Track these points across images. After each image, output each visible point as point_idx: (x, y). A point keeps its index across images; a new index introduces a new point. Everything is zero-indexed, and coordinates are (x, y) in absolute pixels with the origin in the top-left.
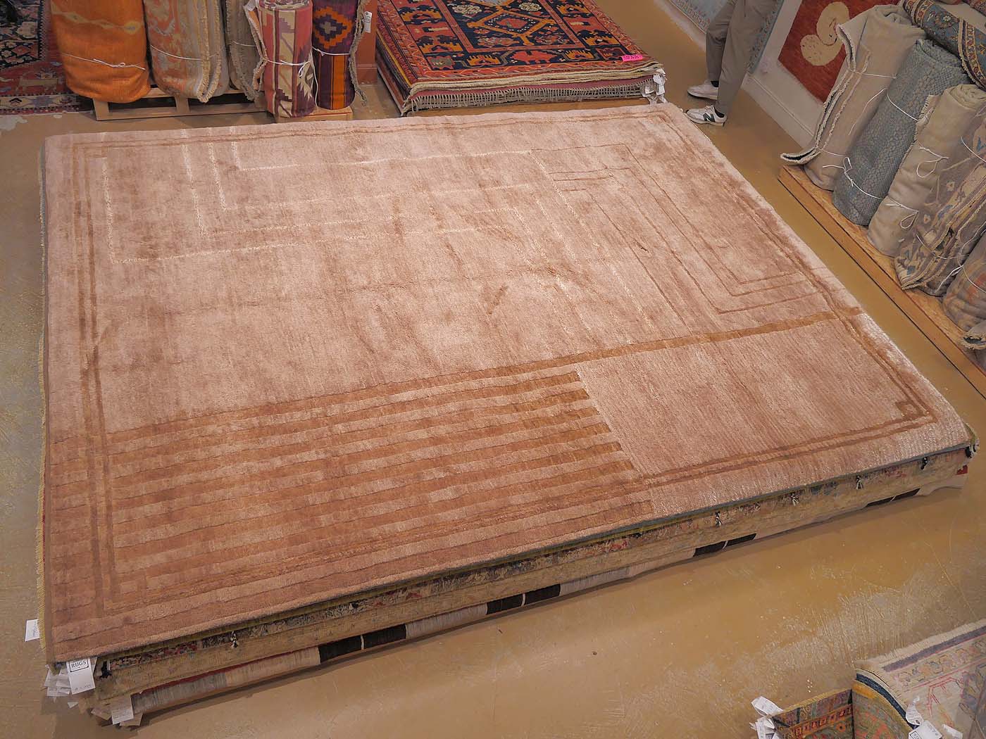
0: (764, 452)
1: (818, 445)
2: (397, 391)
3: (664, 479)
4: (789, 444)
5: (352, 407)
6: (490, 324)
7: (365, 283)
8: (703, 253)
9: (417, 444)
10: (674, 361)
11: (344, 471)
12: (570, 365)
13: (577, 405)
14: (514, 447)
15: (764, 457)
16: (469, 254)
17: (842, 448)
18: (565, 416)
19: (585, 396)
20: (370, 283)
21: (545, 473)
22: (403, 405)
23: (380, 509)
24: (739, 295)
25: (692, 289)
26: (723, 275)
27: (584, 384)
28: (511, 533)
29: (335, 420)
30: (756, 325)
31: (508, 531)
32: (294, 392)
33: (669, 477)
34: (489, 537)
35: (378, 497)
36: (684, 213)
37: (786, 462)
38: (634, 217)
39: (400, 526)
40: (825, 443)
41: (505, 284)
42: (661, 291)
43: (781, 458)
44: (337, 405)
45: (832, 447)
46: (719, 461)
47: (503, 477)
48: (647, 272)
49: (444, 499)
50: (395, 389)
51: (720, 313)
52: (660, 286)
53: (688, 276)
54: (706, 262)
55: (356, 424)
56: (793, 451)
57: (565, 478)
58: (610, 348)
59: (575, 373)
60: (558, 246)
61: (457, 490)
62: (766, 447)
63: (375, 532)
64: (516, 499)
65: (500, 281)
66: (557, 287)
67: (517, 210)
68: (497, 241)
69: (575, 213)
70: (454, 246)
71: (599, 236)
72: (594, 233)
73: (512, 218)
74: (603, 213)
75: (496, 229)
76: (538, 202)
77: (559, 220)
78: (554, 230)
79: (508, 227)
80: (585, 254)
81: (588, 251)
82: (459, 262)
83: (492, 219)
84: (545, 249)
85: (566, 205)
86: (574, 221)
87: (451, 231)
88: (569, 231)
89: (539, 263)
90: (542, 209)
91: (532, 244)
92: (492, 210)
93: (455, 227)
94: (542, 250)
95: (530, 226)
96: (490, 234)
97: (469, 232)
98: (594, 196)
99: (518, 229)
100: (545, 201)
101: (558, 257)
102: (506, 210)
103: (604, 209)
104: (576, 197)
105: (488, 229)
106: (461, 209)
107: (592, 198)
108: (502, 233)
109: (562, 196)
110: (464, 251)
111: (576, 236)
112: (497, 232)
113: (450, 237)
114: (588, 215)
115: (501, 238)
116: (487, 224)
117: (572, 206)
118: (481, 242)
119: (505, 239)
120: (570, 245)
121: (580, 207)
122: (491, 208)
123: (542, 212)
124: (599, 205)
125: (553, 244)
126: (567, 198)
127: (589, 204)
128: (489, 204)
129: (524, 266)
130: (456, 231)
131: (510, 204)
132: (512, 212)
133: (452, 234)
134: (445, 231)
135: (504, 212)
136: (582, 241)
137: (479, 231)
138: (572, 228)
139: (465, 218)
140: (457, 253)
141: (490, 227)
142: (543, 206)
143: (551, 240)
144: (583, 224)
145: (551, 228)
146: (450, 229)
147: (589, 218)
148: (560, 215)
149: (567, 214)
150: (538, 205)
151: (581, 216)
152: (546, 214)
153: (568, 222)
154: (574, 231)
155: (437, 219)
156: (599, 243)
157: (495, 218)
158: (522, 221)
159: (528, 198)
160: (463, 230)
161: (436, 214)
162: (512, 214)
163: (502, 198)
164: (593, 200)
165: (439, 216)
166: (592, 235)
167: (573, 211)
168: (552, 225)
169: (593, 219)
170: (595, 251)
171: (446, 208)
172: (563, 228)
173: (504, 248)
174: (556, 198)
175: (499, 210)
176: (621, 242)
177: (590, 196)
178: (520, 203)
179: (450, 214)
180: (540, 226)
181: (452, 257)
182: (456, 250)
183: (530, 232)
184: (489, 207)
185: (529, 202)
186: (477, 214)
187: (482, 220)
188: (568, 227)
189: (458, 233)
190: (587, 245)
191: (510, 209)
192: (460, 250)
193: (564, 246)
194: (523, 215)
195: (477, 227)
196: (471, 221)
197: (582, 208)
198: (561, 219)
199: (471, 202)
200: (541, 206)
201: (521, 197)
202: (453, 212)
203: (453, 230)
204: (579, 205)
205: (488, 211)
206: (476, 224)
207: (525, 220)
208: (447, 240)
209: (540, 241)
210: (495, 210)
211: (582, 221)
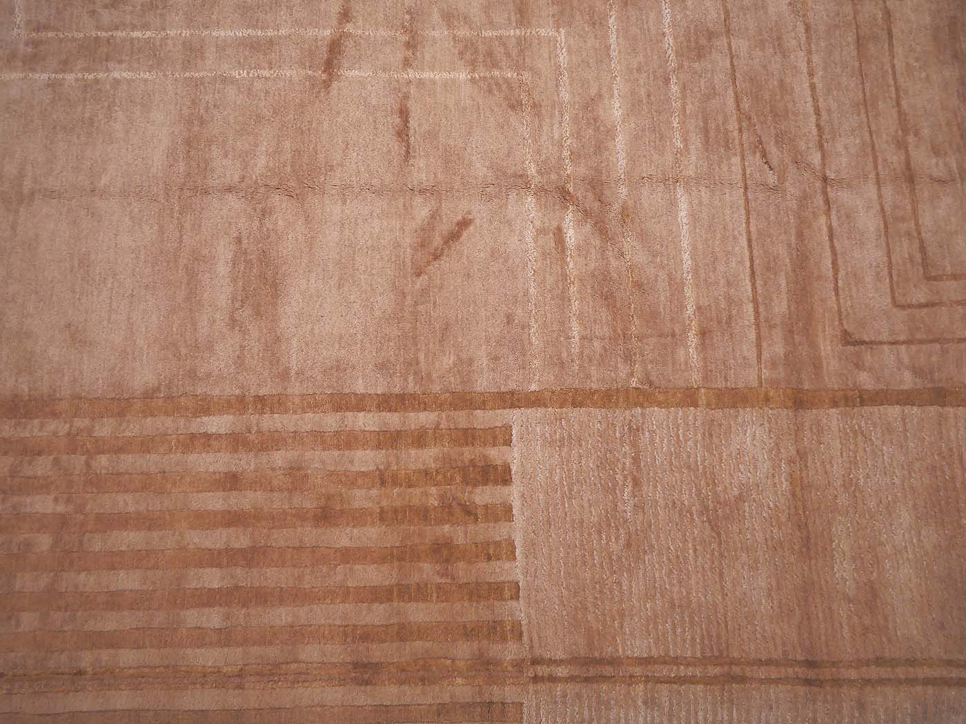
0: (769, 662)
1: (884, 672)
2: (207, 411)
3: (562, 671)
4: (826, 658)
5: (133, 428)
6: (409, 298)
7: (236, 178)
8: (888, 191)
9: (203, 520)
10: (699, 437)
11: (81, 543)
12: (507, 410)
13: (483, 496)
14: (347, 556)
15: (762, 673)
16: (432, 135)
17: (930, 690)
18: (457, 510)
19: (504, 477)
20: (243, 179)
21: (377, 614)
22: (207, 441)
23: (110, 623)
24: (910, 306)
25: (819, 277)
26: (904, 248)
27: (514, 456)
28: (280, 708)
29: (100, 447)
30: (908, 381)
31: (277, 704)
32: (58, 384)
33: (576, 671)
34: (245, 706)
35: (114, 601)
36: (901, 80)
37: (801, 690)
38: (788, 80)
39: (128, 657)
40: (901, 672)
41: (469, 213)
42: (753, 274)
43: (797, 681)
44: (111, 420)
45: (912, 682)
46: (676, 661)
47: (306, 608)
48: (748, 223)
49: (204, 626)
50: (205, 407)
51: (847, 343)
52: (757, 262)
53: (827, 244)
54: (884, 217)
55: (128, 461)
56: (827, 673)
57: (403, 632)
58: (594, 386)
59: (507, 428)
60: (601, 139)
61: (227, 617)
62: (777, 654)
63: (86, 660)
64: (311, 653)
65: (464, 205)
66: (559, 234)
67: (563, 37)
68: (496, 109)
69: (673, 57)
70: (412, 115)
71: (693, 121)
72: (688, 112)
73: (546, 56)
74: (728, 62)
75: (506, 80)
76: (611, 21)
77: (634, 71)
78: (612, 96)
79: (530, 78)
80: (646, 162)
81: (656, 156)
82: (408, 152)
83: (508, 55)
84: (574, 140)
85: (664, 34)
86: (661, 76)
87: (422, 76)
88: (641, 101)
89: (550, 173)
90: (613, 39)
91: (556, 126)
92: (518, 32)
93: (434, 66)
94: (569, 141)
95: (572, 80)
96: (490, 91)
97: (453, 81)
98: (731, 15)
99: (546, 84)
100: (628, 18)
101: (591, 163)
102: (543, 34)
103: (736, 52)
104: (692, 17)
105: (492, 78)
106: (462, 23)
107: (725, 20)
108: (512, 91)
109: (666, 9)
110: (426, 127)
111: (649, 115)
112: (504, 87)
113: (415, 89)
114: (696, 65)
115: (507, 102)
116: (495, 65)
117: (675, 38)
118: (465, 109)
119: (512, 107)
120: (627, 136)
121: (689, 41)
122: (517, 28)
123: (608, 47)
124: (730, 42)
125: (597, 129)
126: (674, 16)
127: (711, 35)
128: (518, 16)
129: (521, 176)
130: (432, 76)
131: (557, 21)
132: (552, 42)
133: (421, 83)
134: (411, 74)
135: (538, 39)
136: (654, 130)
137: (473, 80)
138: (649, 96)
139: (461, 46)
140: (412, 131)
141: (496, 73)
142: (617, 31)
143: (595, 120)
144: (674, 88)
145: (611, 89)
146: (423, 70)
147: (695, 73)
148: (641, 58)
149: (655, 57)
150: (609, 28)
151: (681, 66)
152: (613, 54)
153: (649, 78)
154: (650, 103)
155: (408, 45)
156: (685, 141)
157: (514, 52)
158: (562, 64)
159: (597, 9)
160: (446, 75)
161: (411, 31)
162: (551, 45)
163: (548, 4)
164: (725, 25)
165: (413, 37)
166: (681, 117)
167: (672, 50)
168: (615, 82)
169: (701, 76)
170: (669, 158)
171: (436, 17)
172: (633, 93)
173: (503, 127)
174: (652, 15)
175: (531, 32)
176: (730, 141)
177: (723, 16)
178: (577, 19)
179: (436, 34)
180: (591, 81)
181: (400, 139)
182: (413, 123)
183: (565, 96)
184: (514, 24)
185: (596, 18)
186: (485, 38)
187: (490, 54)
188: (643, 92)
189: (434, 82)
190: (660, 141)
191: (552, 33)
192: (419, 125)
193: (614, 139)
194: (569, 51)
195: (473, 71)
196: (468, 56)
197: (693, 45)
198: (639, 70)
199: (486, 7)
200: (614, 31)
201: (586, 5)
202: (444, 28)
203: (427, 75)
204: (689, 38)
205: (508, 34)
206: (473, 64)
207: (568, 64)
208: (406, 97)
209: (575, 120)
210: (523, 33)
211: (677, 79)
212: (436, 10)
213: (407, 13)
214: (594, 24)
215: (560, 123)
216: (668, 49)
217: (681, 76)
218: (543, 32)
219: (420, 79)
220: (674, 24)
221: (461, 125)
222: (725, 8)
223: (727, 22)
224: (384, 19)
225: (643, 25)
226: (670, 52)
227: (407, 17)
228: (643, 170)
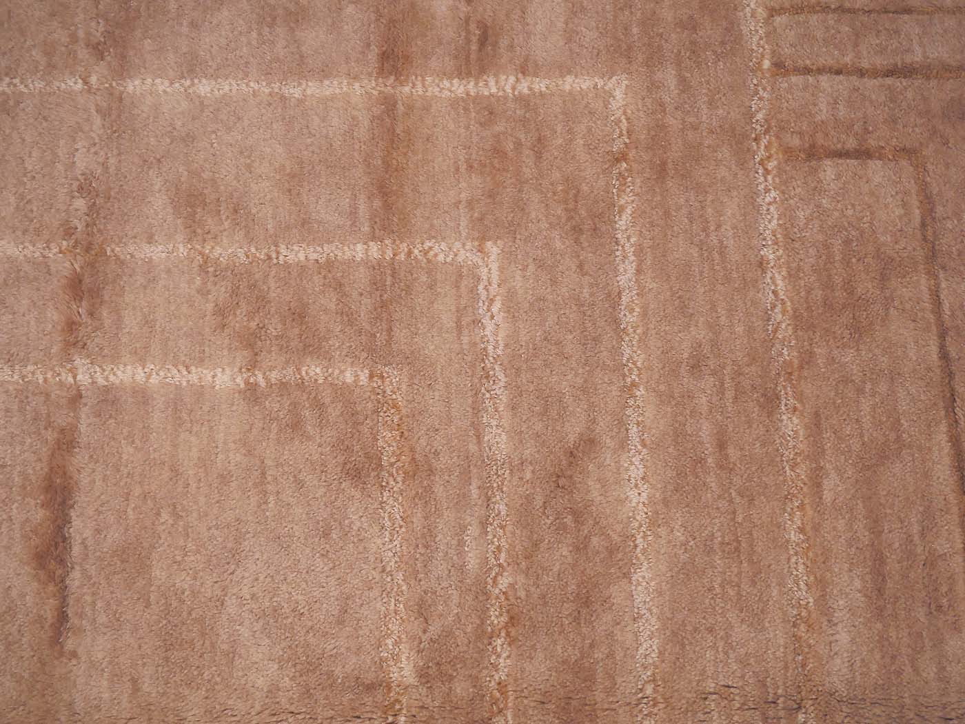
16: (132, 560)
60: (592, 576)
67: (494, 267)
68: (310, 479)
69: (785, 330)
70: (81, 499)
71: (841, 524)
72: (828, 496)
73: (448, 320)
74: (934, 349)
75: (343, 393)
76: (623, 222)
77: (684, 370)
78: (623, 444)
79: (404, 387)
80: (714, 647)
81: (740, 632)
82: (62, 617)
83: (347, 316)
84: (521, 579)
85: (762, 264)
86: (754, 388)
87: (112, 378)
88: (701, 461)
89: (451, 678)
90: (626, 274)
91: (474, 530)
92: (374, 250)
93: (146, 348)
94: (504, 582)
95: (517, 391)
96: (296, 425)
97: (200, 392)
98: (939, 210)
99: (448, 403)
100: (667, 214)
101: (565, 649)
102: (441, 258)
103: (953, 316)
104: (836, 214)
105: (301, 385)
106: (226, 224)
107: (923, 225)
108: (356, 424)
109: (767, 191)
110: (114, 536)
111: (723, 504)
112: (334, 412)
113: (92, 420)
114: (848, 356)
115: (341, 459)
116: (312, 346)
117: (793, 276)
118: (224, 479)
119: (356, 475)
120: (663, 568)
121: (828, 286)
122: (373, 239)
123: (614, 299)
124: (938, 285)
125: (581, 548)
126: (788, 216)
127: (887, 269)
128: (377, 203)
129: (370, 688)
130: (140, 376)
131: (481, 219)
132: (463, 277)
133: (109, 398)
134: (85, 373)
135: (429, 272)
136: (737, 549)
137: (252, 393)
138: (721, 446)
139: (220, 292)
140: (76, 550)
141: (314, 370)
142: (639, 251)
143: (578, 516)
144: (791, 424)
145: (621, 423)
146: (115, 358)
147: (846, 380)
148: (700, 333)
149: (739, 329)
150: (617, 243)
151: (807, 359)
152: (629, 319)
153: (721, 391)
154: (724, 466)
155: (76, 286)
156: (821, 585)
157: (364, 307)
158: (490, 348)
159: (585, 188)
160: (178, 377)
161: (88, 249)
162: (463, 289)
163: (457, 169)
164: (925, 239)
165: (92, 265)
166: (810, 512)
167: (784, 312)
168: (631, 402)
169: (860, 391)
170: (778, 636)
171: (159, 204)
172: (679, 434)
173: (326, 535)
174: (731, 209)
175: (410, 253)
176: (944, 589)
177: (917, 211)
178: (533, 215)
179: (157, 252)
180: (568, 399)
181: (41, 573)
182: (80, 528)
183: (499, 440)
184: (366, 229)
185: (583, 213)
186: (287, 266)
187: (299, 315)
188: (706, 431)
189: (142, 396)
190: (754, 583)
191: (466, 254)
192: (98, 531)
193: (627, 576)
194: (511, 309)
195: (252, 366)
196: (239, 320)
197: (840, 295)
198: (696, 367)
199: (292, 176)
200: (630, 250)
201: (557, 175)
202: (180, 237)
203: (126, 374)
204: (829, 276)
205: (348, 254)
206: (251, 343)
207: (506, 345)
208: (66, 442)
209: (525, 515)
210: (389, 254)
211: (800, 397)
212: (158, 183)
213: (81, 188)
214: (577, 230)
215: (484, 524)
216: (774, 307)
217: (808, 389)
218: (440, 252)
219: (107, 389)
220: (789, 238)
221: (213, 531)
222: (924, 188)
223: (930, 232)
224: (17, 208)
225: (707, 235)
226: (778, 316)
227: (80, 203)
228: (704, 671)
